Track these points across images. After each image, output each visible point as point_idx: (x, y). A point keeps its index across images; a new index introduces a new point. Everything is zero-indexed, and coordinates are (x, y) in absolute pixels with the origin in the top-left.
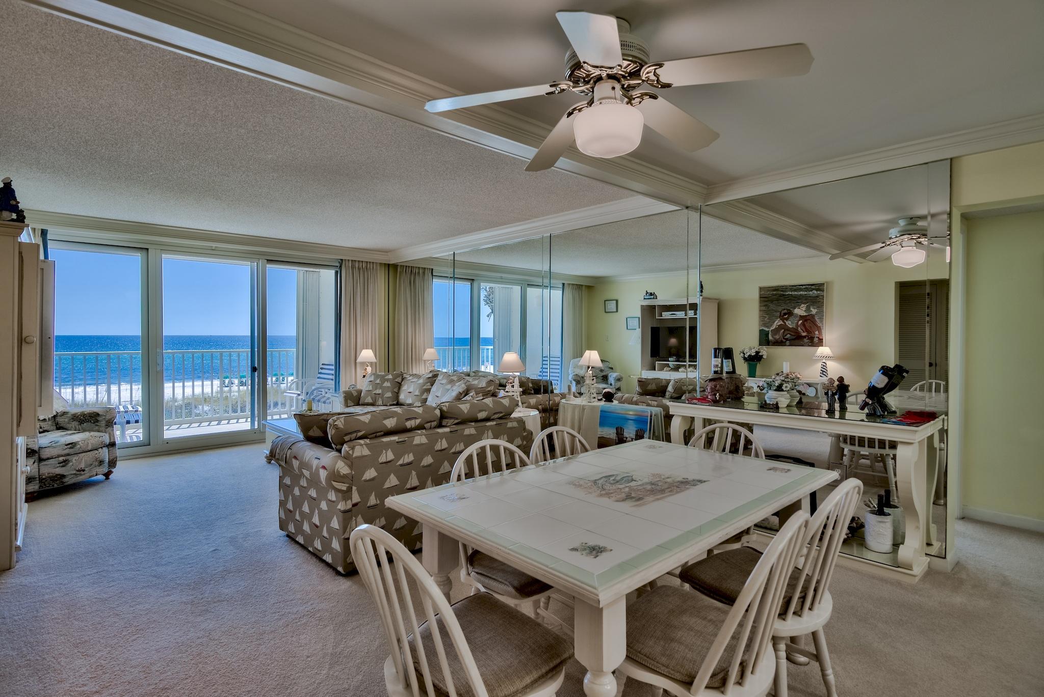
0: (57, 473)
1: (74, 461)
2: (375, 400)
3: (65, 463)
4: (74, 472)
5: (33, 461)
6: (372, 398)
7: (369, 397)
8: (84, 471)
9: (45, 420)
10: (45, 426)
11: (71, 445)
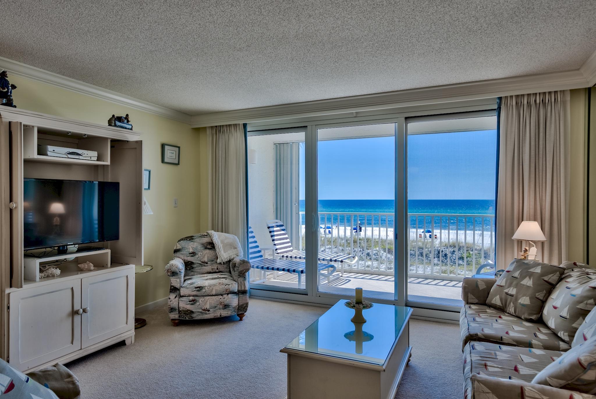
0: (188, 308)
1: (200, 301)
2: (506, 305)
3: (193, 302)
4: (201, 310)
5: (175, 296)
6: (501, 299)
7: (498, 297)
8: (209, 311)
9: (220, 263)
10: (221, 268)
11: (198, 288)
